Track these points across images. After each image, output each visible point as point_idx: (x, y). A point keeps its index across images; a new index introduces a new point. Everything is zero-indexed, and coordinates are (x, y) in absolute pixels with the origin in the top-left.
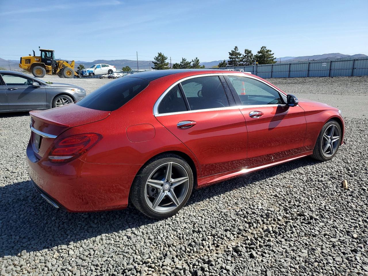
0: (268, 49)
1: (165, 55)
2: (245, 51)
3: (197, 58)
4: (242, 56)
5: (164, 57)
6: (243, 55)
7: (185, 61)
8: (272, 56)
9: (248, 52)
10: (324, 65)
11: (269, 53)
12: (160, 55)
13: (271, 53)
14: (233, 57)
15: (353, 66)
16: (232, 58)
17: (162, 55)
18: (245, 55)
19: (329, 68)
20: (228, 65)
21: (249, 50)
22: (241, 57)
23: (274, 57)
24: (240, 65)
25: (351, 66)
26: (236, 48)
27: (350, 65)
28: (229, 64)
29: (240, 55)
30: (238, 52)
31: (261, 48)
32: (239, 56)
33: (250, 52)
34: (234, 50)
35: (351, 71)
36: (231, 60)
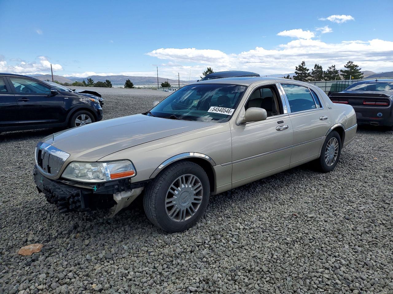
0: (355, 64)
4: (310, 71)
6: (312, 70)
9: (318, 67)
12: (209, 70)
13: (358, 68)
16: (299, 73)
17: (211, 70)
21: (320, 65)
23: (362, 73)
26: (303, 63)
29: (308, 70)
31: (348, 63)
32: (306, 72)
34: (301, 65)
36: (298, 75)
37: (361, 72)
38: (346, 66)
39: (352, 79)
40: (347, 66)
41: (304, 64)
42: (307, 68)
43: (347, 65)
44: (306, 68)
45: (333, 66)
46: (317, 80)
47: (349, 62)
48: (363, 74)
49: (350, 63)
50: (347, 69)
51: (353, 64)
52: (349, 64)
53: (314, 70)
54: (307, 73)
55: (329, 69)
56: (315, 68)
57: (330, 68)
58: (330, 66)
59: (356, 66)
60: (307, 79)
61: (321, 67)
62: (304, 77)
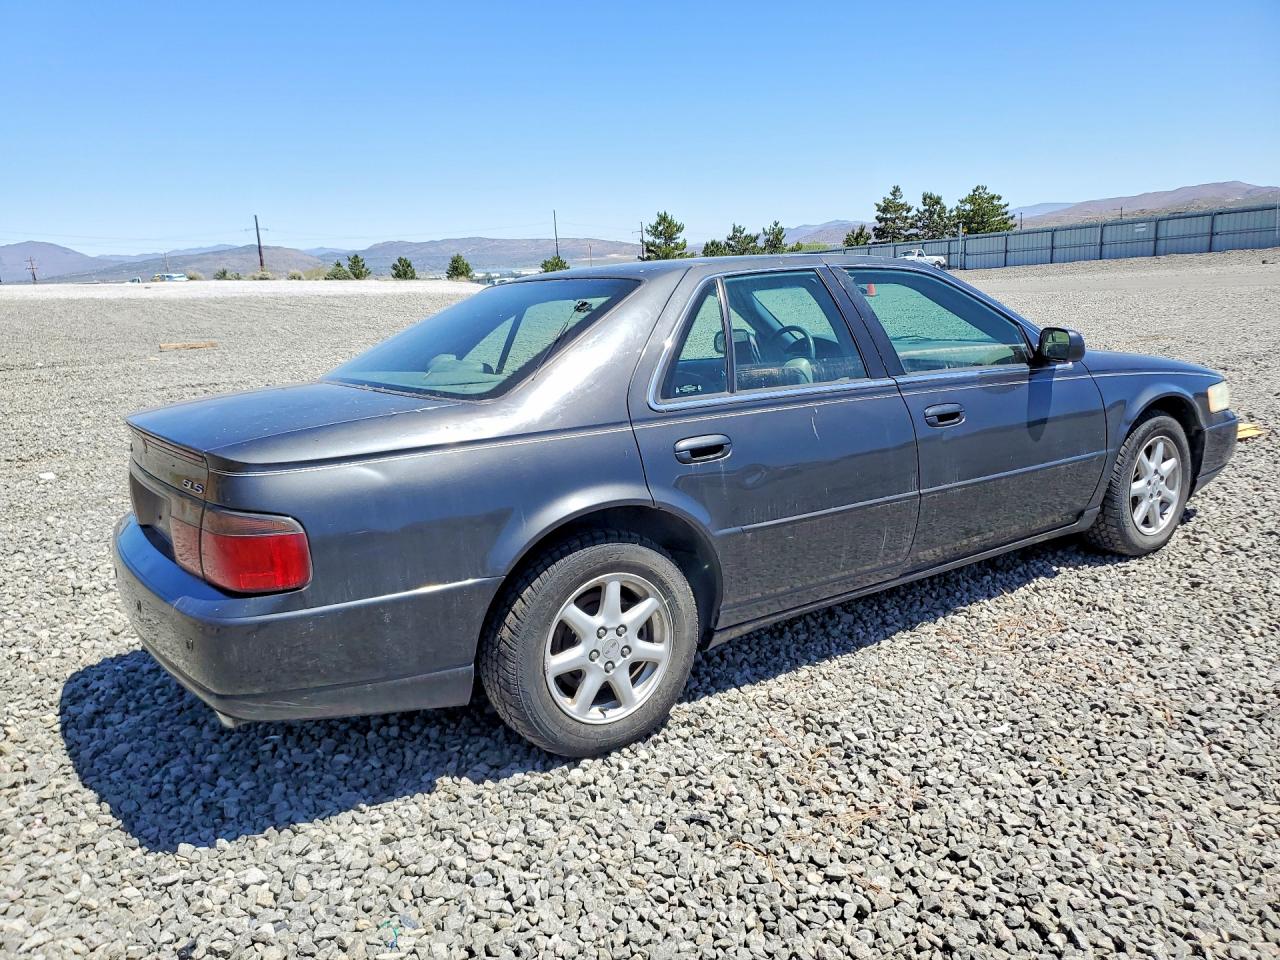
0: (992, 193)
1: (677, 220)
2: (925, 199)
3: (776, 225)
4: (913, 212)
5: (676, 225)
6: (918, 210)
7: (741, 233)
8: (1003, 210)
9: (932, 201)
10: (1140, 229)
11: (995, 202)
12: (663, 219)
13: (1002, 202)
14: (889, 216)
15: (1212, 228)
16: (886, 220)
17: (669, 218)
18: (925, 211)
19: (1152, 235)
20: (873, 239)
21: (935, 194)
22: (910, 215)
23: (1010, 214)
24: (907, 238)
25: (1207, 229)
26: (897, 190)
27: (1204, 225)
28: (877, 236)
29: (909, 210)
30: (902, 201)
31: (974, 191)
32: (904, 214)
33: (937, 201)
34: (891, 197)
35: (1206, 239)
36: (883, 224)
38: (969, 198)
40: (971, 199)
41: (898, 194)
42: (908, 204)
43: (971, 196)
44: (903, 206)
47: (978, 188)
48: (1012, 218)
49: (981, 191)
50: (969, 207)
51: (987, 191)
52: (977, 194)
53: (922, 209)
54: (907, 218)
55: (960, 204)
56: (924, 204)
59: (995, 197)
60: (907, 233)
61: (939, 198)
62: (901, 228)
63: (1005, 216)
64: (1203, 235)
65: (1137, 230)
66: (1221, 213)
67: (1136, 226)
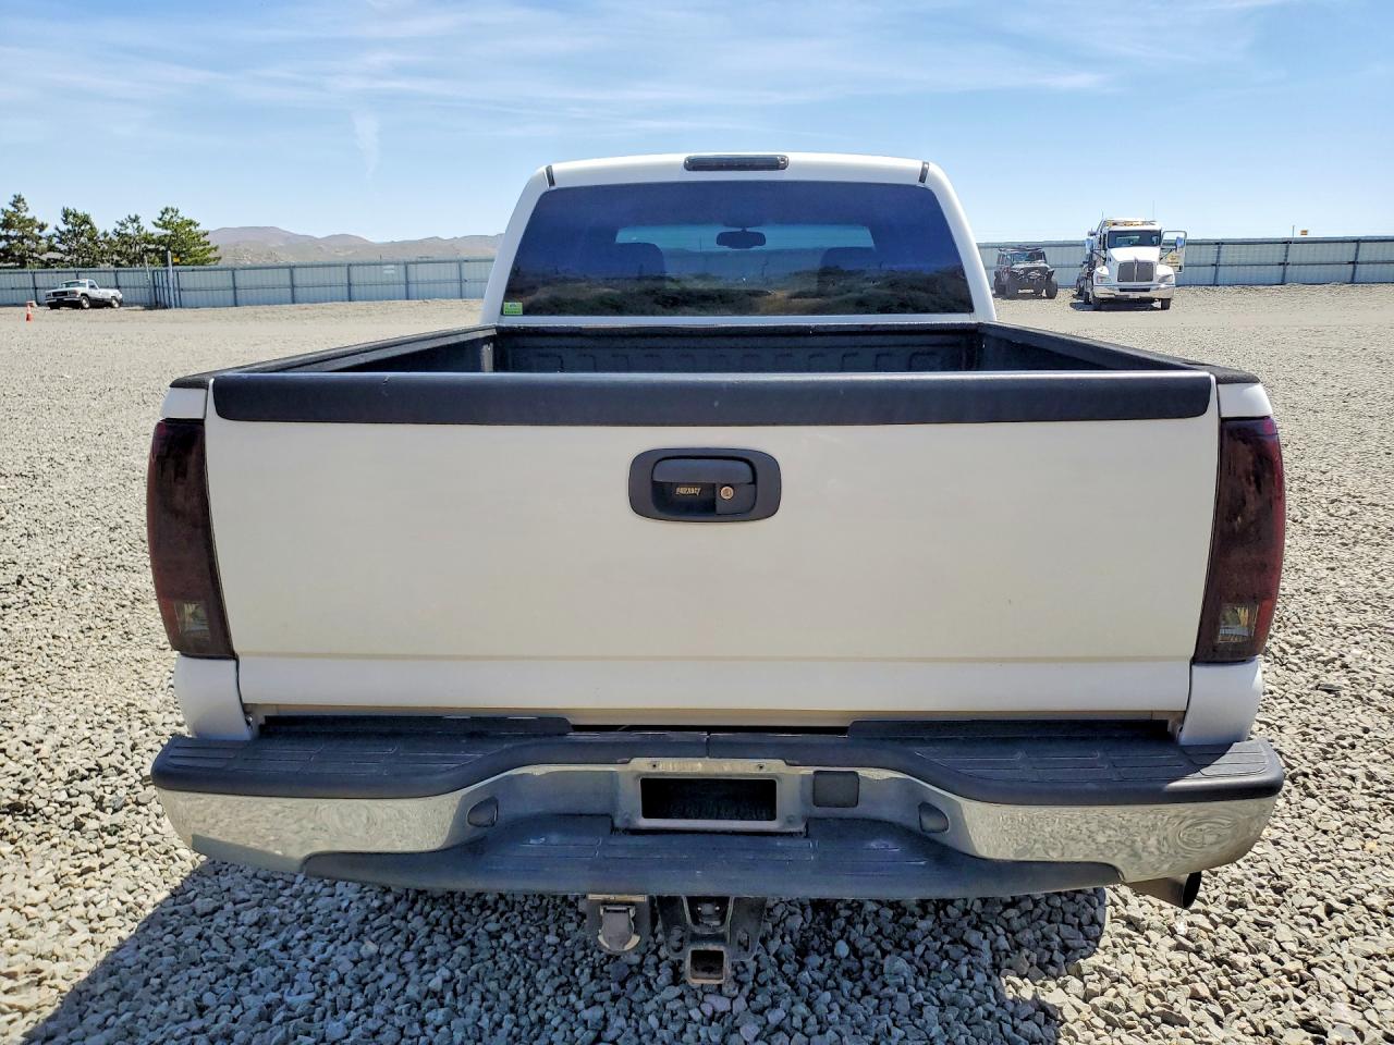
37: (208, 243)
38: (157, 221)
39: (174, 264)
40: (161, 223)
41: (21, 205)
42: (39, 220)
43: (160, 219)
44: (32, 221)
45: (133, 217)
46: (84, 265)
47: (167, 209)
48: (216, 249)
49: (171, 213)
50: (159, 232)
51: (180, 214)
52: (167, 217)
53: (63, 228)
54: (40, 238)
55: (118, 228)
56: (66, 222)
57: (122, 224)
58: (122, 218)
59: (191, 223)
60: (44, 257)
61: (87, 216)
62: (33, 251)
63: (207, 247)
64: (451, 281)
65: (386, 272)
66: (466, 261)
67: (384, 267)
